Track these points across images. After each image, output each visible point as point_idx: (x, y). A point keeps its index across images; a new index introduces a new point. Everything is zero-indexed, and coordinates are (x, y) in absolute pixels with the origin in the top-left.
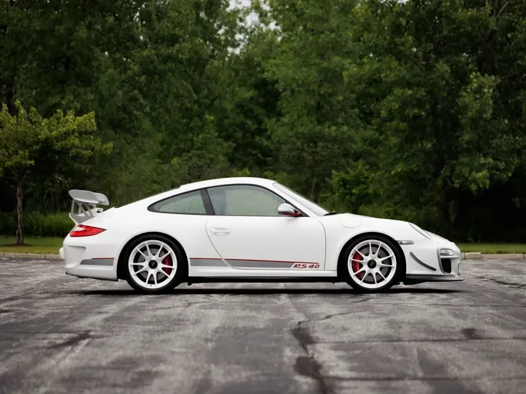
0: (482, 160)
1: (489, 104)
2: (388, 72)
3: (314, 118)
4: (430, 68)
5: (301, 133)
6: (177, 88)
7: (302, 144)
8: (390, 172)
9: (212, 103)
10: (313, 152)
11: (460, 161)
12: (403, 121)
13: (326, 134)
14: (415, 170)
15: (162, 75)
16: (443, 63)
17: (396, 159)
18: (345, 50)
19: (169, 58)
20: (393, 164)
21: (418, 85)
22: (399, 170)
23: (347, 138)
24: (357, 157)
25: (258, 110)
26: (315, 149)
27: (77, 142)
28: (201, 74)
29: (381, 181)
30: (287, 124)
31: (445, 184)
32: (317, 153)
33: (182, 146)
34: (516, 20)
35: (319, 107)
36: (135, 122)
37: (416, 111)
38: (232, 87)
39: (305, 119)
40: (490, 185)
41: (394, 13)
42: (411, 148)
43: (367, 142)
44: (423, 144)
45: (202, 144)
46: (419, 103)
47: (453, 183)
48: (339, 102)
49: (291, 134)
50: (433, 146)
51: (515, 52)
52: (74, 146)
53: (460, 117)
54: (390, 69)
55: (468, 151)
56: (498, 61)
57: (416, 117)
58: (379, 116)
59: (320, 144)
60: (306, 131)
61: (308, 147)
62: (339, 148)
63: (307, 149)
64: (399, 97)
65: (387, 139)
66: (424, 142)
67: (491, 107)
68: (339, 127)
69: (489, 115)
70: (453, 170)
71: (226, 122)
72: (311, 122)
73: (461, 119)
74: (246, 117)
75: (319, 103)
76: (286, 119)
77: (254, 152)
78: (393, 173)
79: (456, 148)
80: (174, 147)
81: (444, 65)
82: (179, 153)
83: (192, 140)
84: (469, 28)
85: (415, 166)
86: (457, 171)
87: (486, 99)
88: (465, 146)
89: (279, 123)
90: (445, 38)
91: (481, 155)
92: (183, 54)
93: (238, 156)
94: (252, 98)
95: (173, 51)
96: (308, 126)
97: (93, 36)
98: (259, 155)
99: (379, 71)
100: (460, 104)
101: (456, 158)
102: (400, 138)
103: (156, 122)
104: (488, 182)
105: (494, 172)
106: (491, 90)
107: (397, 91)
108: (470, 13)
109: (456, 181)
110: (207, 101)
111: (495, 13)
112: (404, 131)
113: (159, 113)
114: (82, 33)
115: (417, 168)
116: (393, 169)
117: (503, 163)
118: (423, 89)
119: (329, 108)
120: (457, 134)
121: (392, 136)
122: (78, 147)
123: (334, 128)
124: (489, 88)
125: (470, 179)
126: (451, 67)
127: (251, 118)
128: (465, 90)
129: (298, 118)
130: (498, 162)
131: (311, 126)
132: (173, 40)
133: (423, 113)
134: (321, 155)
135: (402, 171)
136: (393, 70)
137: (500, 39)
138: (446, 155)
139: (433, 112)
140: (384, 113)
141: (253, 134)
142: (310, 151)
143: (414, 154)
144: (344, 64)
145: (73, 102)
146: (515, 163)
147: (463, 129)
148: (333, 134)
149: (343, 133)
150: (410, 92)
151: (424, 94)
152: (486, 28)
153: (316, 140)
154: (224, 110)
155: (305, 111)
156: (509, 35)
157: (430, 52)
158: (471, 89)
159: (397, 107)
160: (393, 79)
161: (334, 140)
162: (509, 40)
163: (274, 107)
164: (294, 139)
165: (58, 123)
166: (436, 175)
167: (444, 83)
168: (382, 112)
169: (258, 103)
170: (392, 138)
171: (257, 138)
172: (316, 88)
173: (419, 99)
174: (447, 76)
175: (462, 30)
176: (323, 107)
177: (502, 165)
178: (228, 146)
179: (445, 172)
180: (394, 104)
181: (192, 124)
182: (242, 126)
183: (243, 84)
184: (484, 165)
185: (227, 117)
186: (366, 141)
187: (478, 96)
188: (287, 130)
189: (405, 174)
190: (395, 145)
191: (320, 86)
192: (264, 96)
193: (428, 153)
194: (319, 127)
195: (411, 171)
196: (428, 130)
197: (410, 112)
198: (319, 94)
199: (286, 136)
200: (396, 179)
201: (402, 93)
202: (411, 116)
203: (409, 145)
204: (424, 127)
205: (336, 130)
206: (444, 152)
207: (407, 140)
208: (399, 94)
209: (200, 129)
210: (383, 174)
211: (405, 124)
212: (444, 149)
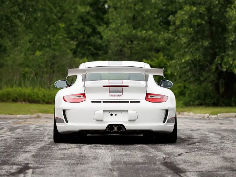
3: (131, 26)
5: (122, 35)
7: (123, 42)
8: (181, 60)
9: (62, 16)
10: (131, 48)
11: (227, 53)
12: (191, 27)
13: (139, 35)
17: (185, 52)
20: (183, 56)
21: (200, 4)
22: (187, 59)
23: (152, 39)
24: (157, 51)
25: (92, 20)
26: (131, 46)
29: (175, 66)
30: (114, 29)
31: (217, 68)
32: (133, 48)
33: (43, 44)
35: (134, 18)
36: (15, 27)
37: (199, 21)
38: (75, 5)
39: (126, 25)
42: (195, 45)
44: (203, 43)
45: (56, 42)
46: (201, 16)
47: (222, 67)
48: (147, 15)
49: (116, 35)
50: (209, 43)
53: (227, 25)
55: (233, 47)
57: (199, 25)
58: (174, 23)
59: (135, 42)
60: (126, 34)
61: (127, 44)
63: (127, 46)
64: (188, 12)
65: (179, 39)
66: (204, 41)
68: (147, 31)
70: (222, 59)
71: (72, 27)
72: (129, 28)
73: (228, 26)
74: (84, 24)
75: (134, 15)
76: (113, 26)
77: (90, 47)
78: (183, 61)
79: (224, 45)
80: (38, 44)
82: (41, 48)
83: (49, 40)
85: (197, 56)
86: (225, 60)
88: (230, 44)
89: (108, 28)
93: (79, 49)
94: (88, 13)
96: (126, 30)
98: (92, 49)
100: (227, 17)
101: (225, 52)
102: (188, 38)
103: (29, 27)
107: (187, 8)
109: (224, 67)
110: (59, 15)
112: (191, 34)
115: (199, 58)
116: (183, 58)
118: (203, 7)
119: (140, 19)
120: (225, 36)
121: (183, 37)
123: (144, 32)
125: (233, 65)
127: (88, 25)
128: (230, 7)
129: (121, 25)
131: (129, 30)
133: (203, 22)
134: (136, 49)
135: (189, 60)
138: (217, 50)
139: (210, 22)
140: (178, 23)
141: (89, 36)
142: (129, 46)
143: (197, 49)
147: (229, 33)
148: (144, 36)
149: (150, 35)
150: (195, 9)
151: (204, 10)
153: (133, 40)
154: (70, 20)
155: (125, 21)
158: (234, 7)
159: (187, 18)
161: (144, 40)
163: (102, 19)
164: (118, 39)
166: (211, 62)
167: (217, 2)
168: (177, 21)
169: (92, 16)
170: (183, 39)
171: (92, 38)
173: (200, 13)
176: (136, 19)
178: (74, 44)
179: (217, 60)
180: (184, 16)
181: (50, 29)
182: (82, 31)
183: (83, 3)
185: (73, 25)
186: (165, 40)
188: (114, 33)
189: (191, 62)
190: (185, 43)
191: (135, 5)
192: (96, 11)
193: (206, 49)
194: (134, 31)
195: (195, 60)
196: (206, 33)
197: (195, 22)
198: (134, 10)
199: (113, 37)
200: (185, 65)
201: (190, 10)
202: (196, 24)
203: (194, 43)
204: (204, 31)
205: (145, 33)
206: (216, 48)
207: (193, 40)
208: (188, 10)
209: (55, 32)
210: (177, 62)
211: (191, 29)
212: (217, 46)
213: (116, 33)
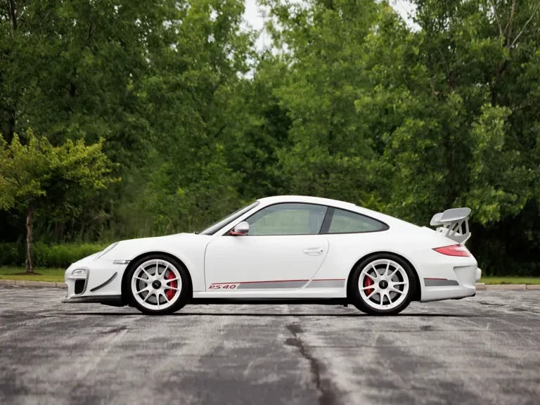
0: (493, 193)
1: (500, 135)
2: (400, 102)
3: (326, 149)
4: (442, 99)
5: (312, 163)
6: (186, 116)
7: (313, 175)
8: (402, 203)
9: (220, 132)
10: (325, 183)
11: (471, 192)
12: (416, 152)
13: (339, 164)
14: (426, 202)
15: (170, 103)
16: (456, 93)
17: (408, 190)
18: (358, 79)
19: (177, 86)
20: (404, 196)
21: (430, 116)
22: (410, 202)
23: (359, 169)
24: (370, 188)
25: (269, 139)
26: (326, 180)
27: (87, 171)
28: (210, 100)
30: (299, 154)
32: (329, 184)
33: (189, 176)
34: (529, 50)
35: (331, 136)
36: (142, 151)
37: (428, 142)
38: (241, 114)
39: (318, 149)
40: (501, 217)
41: (407, 42)
42: (423, 180)
43: (379, 173)
44: (434, 177)
45: (210, 173)
46: (431, 134)
48: (352, 132)
49: (302, 164)
50: (445, 177)
51: (528, 83)
52: (84, 176)
53: (472, 149)
54: (402, 100)
55: (480, 183)
56: (512, 91)
57: (427, 149)
58: (391, 146)
59: (332, 175)
60: (318, 161)
61: (320, 177)
62: (351, 179)
63: (318, 180)
64: (411, 128)
65: (399, 170)
66: (436, 174)
67: (502, 139)
68: (351, 158)
69: (500, 146)
70: (464, 203)
71: (235, 150)
72: (323, 152)
73: (473, 151)
74: (256, 146)
75: (331, 132)
76: (297, 149)
77: (265, 182)
78: (404, 204)
79: (468, 180)
80: (181, 177)
81: (457, 96)
82: (187, 182)
83: (200, 170)
84: (482, 59)
85: (426, 198)
87: (497, 130)
88: (476, 178)
89: (291, 153)
90: (458, 68)
91: (493, 187)
92: (191, 82)
93: (247, 186)
94: (263, 127)
95: (181, 78)
96: (319, 157)
97: (100, 63)
98: (269, 186)
99: (391, 100)
100: (472, 135)
101: (468, 191)
102: (411, 168)
103: (163, 151)
104: (499, 215)
105: (505, 204)
106: (502, 122)
107: (410, 122)
108: (483, 44)
110: (216, 130)
111: (508, 43)
112: (416, 161)
113: (167, 142)
114: (89, 59)
115: (428, 200)
116: (404, 201)
117: (515, 196)
118: (435, 120)
119: (341, 138)
120: (469, 165)
121: (404, 167)
122: (88, 177)
123: (346, 159)
124: (500, 120)
125: (480, 211)
126: (464, 97)
127: (261, 148)
128: (477, 122)
129: (310, 147)
130: (510, 195)
131: (323, 156)
132: (183, 67)
133: (435, 144)
134: (332, 186)
135: (412, 203)
136: (405, 100)
137: (514, 69)
138: (458, 187)
139: (447, 144)
140: (396, 144)
141: (263, 165)
142: (322, 181)
143: (425, 187)
144: (356, 94)
145: (78, 130)
146: (527, 195)
147: (474, 161)
148: (345, 165)
149: (356, 164)
150: (422, 123)
151: (436, 124)
152: (500, 58)
153: (329, 170)
154: (234, 139)
155: (317, 141)
156: (523, 65)
157: (442, 82)
158: (483, 120)
159: (409, 137)
160: (406, 109)
161: (346, 171)
162: (523, 71)
163: (285, 136)
164: (306, 169)
165: (68, 153)
167: (457, 113)
168: (394, 142)
169: (269, 132)
170: (403, 170)
171: (268, 168)
172: (329, 117)
173: (431, 130)
174: (459, 106)
175: (475, 60)
176: (334, 137)
177: (514, 198)
178: (237, 176)
179: (456, 204)
180: (406, 135)
181: (200, 153)
182: (252, 155)
183: (253, 111)
184: (495, 197)
185: (237, 146)
186: (377, 172)
187: (489, 128)
188: (298, 160)
189: (416, 206)
190: (406, 177)
191: (333, 115)
192: (275, 124)
193: (439, 186)
194: (331, 157)
195: (422, 203)
196: (440, 161)
197: (421, 144)
198: (332, 124)
199: (298, 166)
200: (408, 212)
201: (414, 124)
202: (423, 147)
203: (420, 177)
204: (436, 159)
205: (348, 161)
206: (456, 184)
207: (419, 171)
208: (412, 125)
209: (209, 158)
210: (395, 206)
211: (416, 155)
212: (456, 180)
213: (303, 159)
